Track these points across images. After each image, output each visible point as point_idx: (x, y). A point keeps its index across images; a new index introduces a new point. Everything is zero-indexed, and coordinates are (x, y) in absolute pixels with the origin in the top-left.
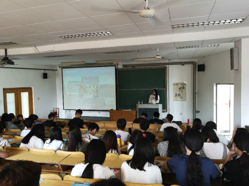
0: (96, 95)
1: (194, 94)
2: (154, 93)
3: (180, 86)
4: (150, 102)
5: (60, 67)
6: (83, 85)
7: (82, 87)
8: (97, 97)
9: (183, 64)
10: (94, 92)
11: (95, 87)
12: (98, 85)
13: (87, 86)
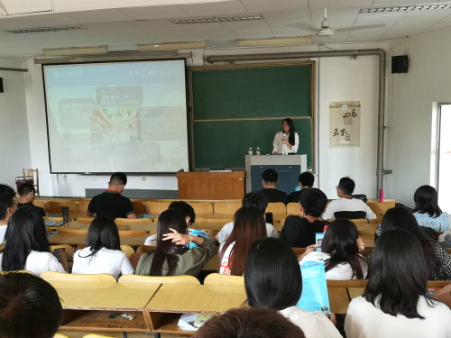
0: (135, 133)
1: (381, 128)
2: (287, 128)
3: (345, 109)
4: (275, 150)
5: (36, 61)
6: (100, 109)
7: (98, 114)
8: (140, 139)
9: (354, 54)
10: (131, 126)
11: (134, 114)
12: (139, 110)
13: (112, 110)
